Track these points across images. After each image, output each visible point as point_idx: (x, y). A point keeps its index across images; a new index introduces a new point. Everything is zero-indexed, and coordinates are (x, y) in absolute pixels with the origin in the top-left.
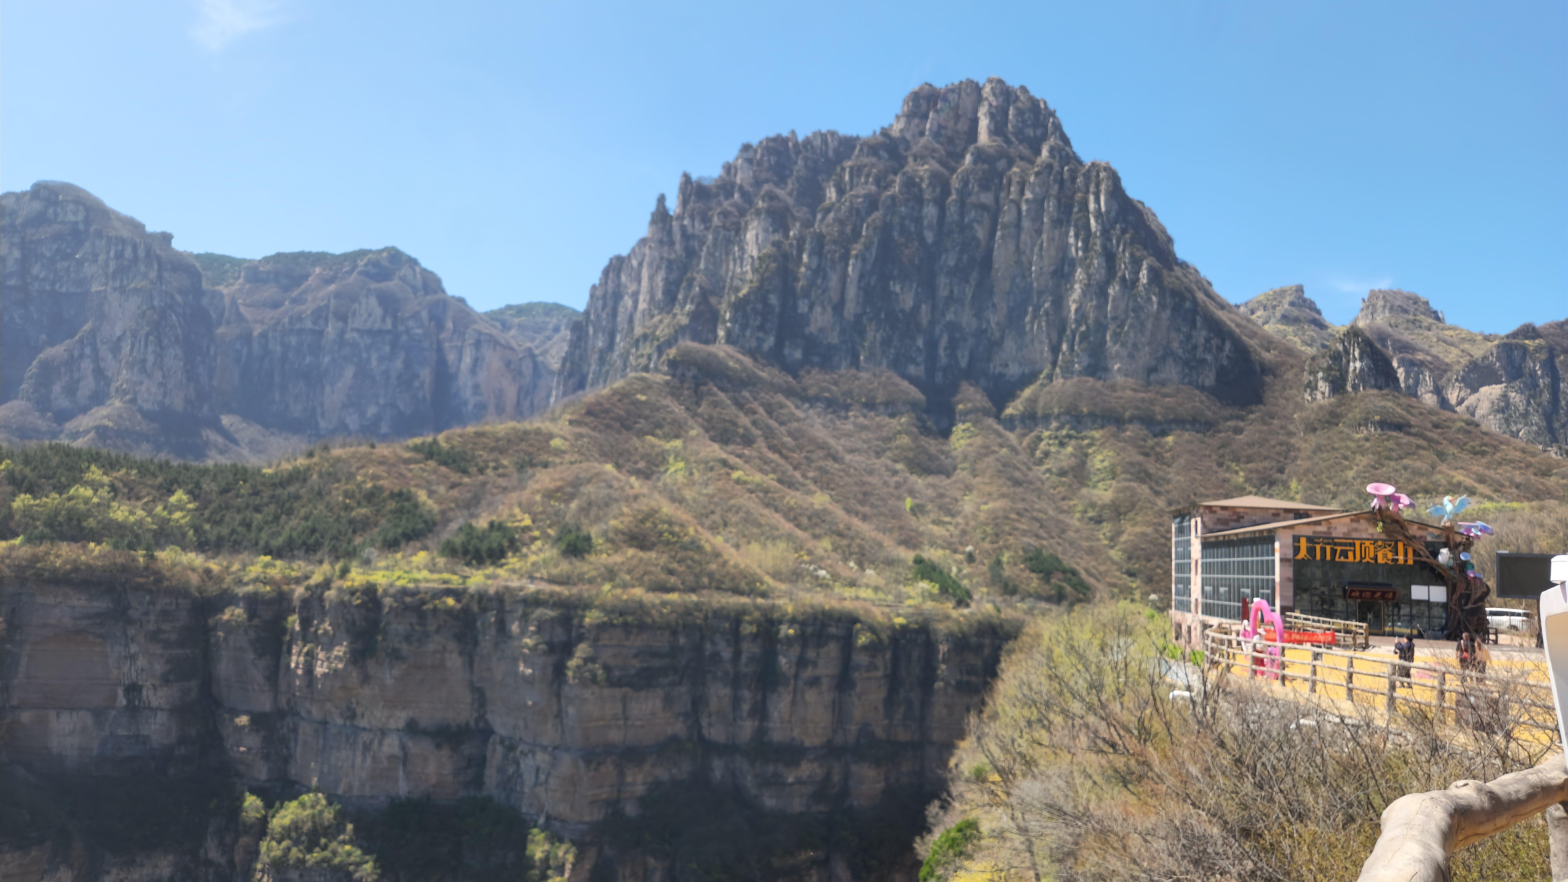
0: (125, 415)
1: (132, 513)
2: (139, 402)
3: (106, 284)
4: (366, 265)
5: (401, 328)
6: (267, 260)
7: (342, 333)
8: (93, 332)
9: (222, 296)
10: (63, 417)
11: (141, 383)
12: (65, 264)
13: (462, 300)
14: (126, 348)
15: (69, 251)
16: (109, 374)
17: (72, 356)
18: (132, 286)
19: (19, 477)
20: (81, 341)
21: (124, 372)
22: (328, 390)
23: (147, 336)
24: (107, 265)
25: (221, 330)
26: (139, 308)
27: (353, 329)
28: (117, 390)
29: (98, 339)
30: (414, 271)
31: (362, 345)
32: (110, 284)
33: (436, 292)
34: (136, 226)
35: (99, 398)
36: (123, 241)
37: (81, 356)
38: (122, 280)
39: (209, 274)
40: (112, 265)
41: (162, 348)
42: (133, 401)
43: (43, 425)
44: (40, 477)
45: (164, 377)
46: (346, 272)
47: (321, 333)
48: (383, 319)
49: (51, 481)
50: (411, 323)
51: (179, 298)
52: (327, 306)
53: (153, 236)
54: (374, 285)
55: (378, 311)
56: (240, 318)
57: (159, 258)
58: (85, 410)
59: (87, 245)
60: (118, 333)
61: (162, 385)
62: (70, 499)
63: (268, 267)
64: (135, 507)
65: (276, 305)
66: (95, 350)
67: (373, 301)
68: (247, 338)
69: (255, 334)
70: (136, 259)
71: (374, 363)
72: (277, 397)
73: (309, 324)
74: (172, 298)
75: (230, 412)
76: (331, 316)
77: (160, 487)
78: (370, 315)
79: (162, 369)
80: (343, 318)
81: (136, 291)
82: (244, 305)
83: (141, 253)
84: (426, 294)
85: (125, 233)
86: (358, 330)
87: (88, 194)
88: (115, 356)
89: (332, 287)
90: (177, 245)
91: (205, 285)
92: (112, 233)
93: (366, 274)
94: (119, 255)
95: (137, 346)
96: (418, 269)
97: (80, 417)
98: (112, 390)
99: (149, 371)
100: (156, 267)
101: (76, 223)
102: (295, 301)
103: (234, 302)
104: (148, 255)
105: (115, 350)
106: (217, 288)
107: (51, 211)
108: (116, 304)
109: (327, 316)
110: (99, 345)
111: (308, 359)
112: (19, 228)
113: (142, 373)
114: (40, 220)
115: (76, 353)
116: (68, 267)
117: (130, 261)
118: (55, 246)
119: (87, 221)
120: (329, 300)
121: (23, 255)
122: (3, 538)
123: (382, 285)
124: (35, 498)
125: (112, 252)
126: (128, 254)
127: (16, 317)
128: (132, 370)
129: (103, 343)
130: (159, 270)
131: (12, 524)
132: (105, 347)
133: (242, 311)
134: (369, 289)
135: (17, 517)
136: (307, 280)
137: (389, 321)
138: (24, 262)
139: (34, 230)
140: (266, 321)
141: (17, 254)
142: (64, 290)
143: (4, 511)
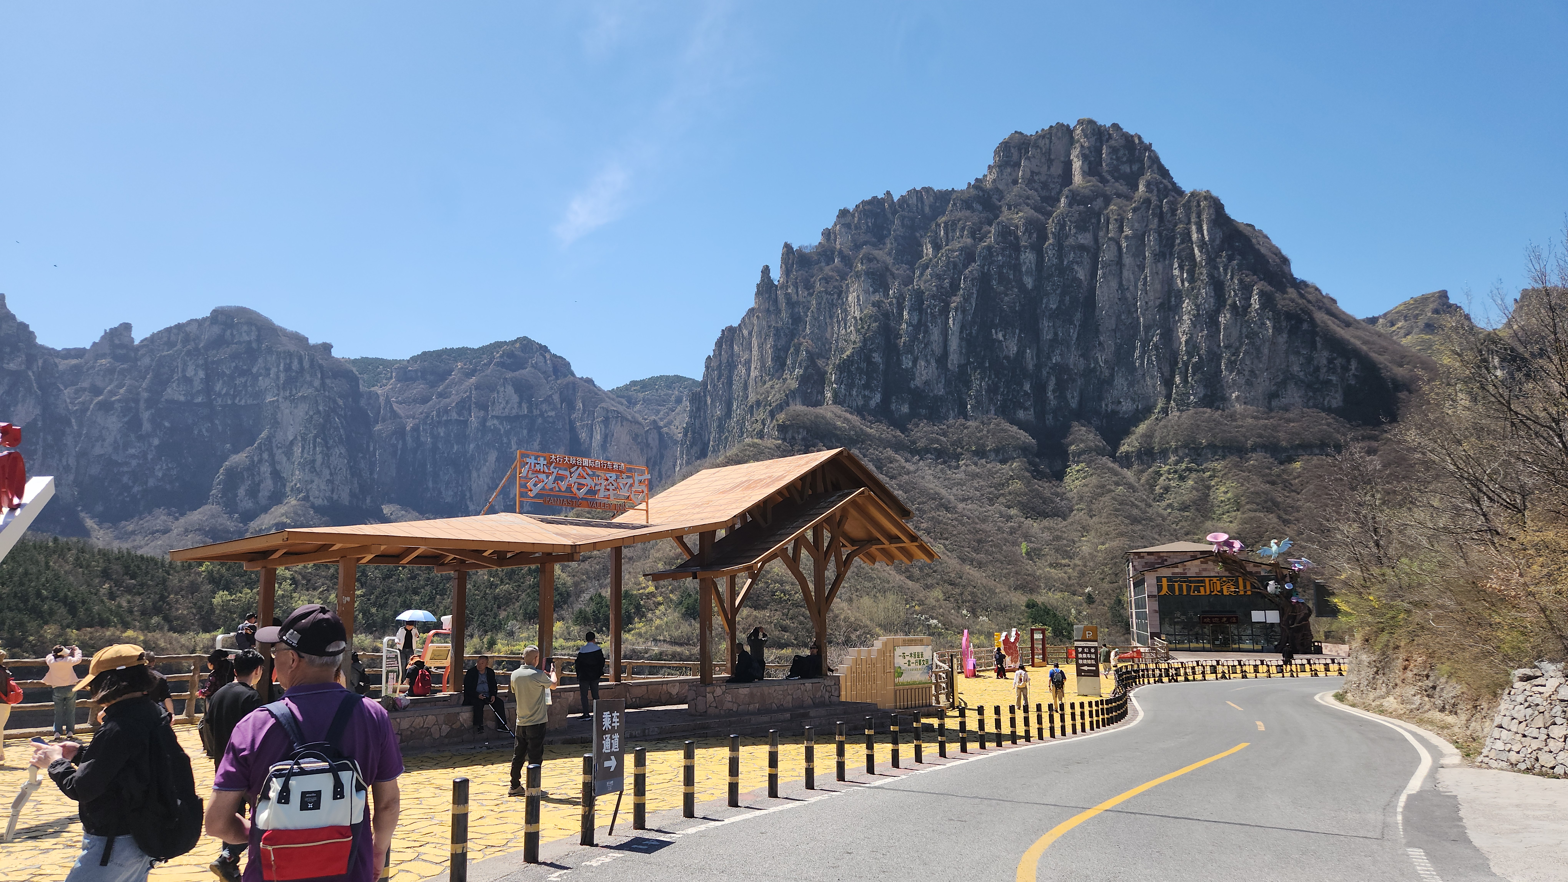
0: (300, 512)
2: (311, 498)
3: (278, 395)
4: (501, 357)
5: (536, 412)
6: (414, 359)
7: (484, 421)
8: (269, 438)
9: (377, 396)
10: (248, 517)
11: (312, 482)
12: (243, 379)
13: (590, 381)
14: (297, 450)
15: (245, 368)
16: (285, 475)
17: (253, 462)
18: (300, 394)
19: (217, 576)
20: (260, 447)
21: (297, 473)
22: (474, 474)
23: (315, 437)
24: (278, 378)
25: (378, 427)
26: (307, 413)
27: (493, 417)
28: (292, 490)
29: (274, 445)
30: (545, 357)
31: (502, 430)
32: (282, 394)
33: (565, 376)
34: (301, 340)
35: (277, 498)
36: (290, 355)
37: (260, 461)
38: (291, 390)
39: (365, 376)
40: (282, 376)
41: (328, 448)
42: (306, 498)
43: (231, 525)
44: (234, 575)
45: (331, 474)
46: (485, 364)
47: (465, 423)
48: (520, 405)
50: (544, 407)
51: (341, 402)
52: (469, 397)
53: (315, 347)
54: (509, 375)
55: (515, 398)
56: (395, 415)
57: (321, 367)
58: (266, 509)
59: (260, 360)
60: (291, 438)
61: (329, 481)
63: (416, 366)
65: (425, 400)
66: (272, 455)
67: (510, 390)
68: (401, 432)
69: (408, 428)
70: (302, 369)
71: (514, 447)
72: (430, 485)
73: (454, 416)
74: (335, 402)
75: (390, 501)
76: (473, 406)
78: (507, 403)
79: (329, 467)
80: (484, 407)
81: (304, 398)
82: (397, 402)
83: (306, 364)
84: (557, 378)
85: (292, 348)
86: (497, 417)
87: (259, 315)
88: (288, 459)
89: (473, 379)
90: (336, 353)
91: (362, 388)
92: (281, 348)
93: (502, 364)
94: (288, 368)
95: (307, 447)
96: (548, 356)
97: (263, 516)
98: (288, 489)
99: (318, 470)
100: (319, 376)
101: (250, 342)
102: (441, 395)
103: (388, 401)
104: (312, 365)
105: (289, 454)
106: (372, 389)
107: (228, 332)
108: (287, 411)
109: (470, 406)
110: (275, 449)
111: (456, 447)
112: (202, 351)
113: (312, 472)
114: (219, 342)
115: (256, 459)
116: (246, 382)
117: (297, 372)
118: (234, 364)
119: (259, 340)
120: (471, 392)
121: (207, 375)
122: (206, 631)
123: (517, 373)
124: (231, 594)
125: (282, 365)
126: (295, 365)
127: (204, 430)
128: (304, 470)
129: (278, 448)
130: (322, 378)
131: (213, 618)
132: (280, 451)
133: (395, 408)
134: (505, 379)
135: (217, 612)
136: (451, 375)
137: (525, 406)
138: (208, 381)
139: (214, 352)
140: (417, 416)
141: (202, 374)
142: (243, 403)
143: (207, 607)
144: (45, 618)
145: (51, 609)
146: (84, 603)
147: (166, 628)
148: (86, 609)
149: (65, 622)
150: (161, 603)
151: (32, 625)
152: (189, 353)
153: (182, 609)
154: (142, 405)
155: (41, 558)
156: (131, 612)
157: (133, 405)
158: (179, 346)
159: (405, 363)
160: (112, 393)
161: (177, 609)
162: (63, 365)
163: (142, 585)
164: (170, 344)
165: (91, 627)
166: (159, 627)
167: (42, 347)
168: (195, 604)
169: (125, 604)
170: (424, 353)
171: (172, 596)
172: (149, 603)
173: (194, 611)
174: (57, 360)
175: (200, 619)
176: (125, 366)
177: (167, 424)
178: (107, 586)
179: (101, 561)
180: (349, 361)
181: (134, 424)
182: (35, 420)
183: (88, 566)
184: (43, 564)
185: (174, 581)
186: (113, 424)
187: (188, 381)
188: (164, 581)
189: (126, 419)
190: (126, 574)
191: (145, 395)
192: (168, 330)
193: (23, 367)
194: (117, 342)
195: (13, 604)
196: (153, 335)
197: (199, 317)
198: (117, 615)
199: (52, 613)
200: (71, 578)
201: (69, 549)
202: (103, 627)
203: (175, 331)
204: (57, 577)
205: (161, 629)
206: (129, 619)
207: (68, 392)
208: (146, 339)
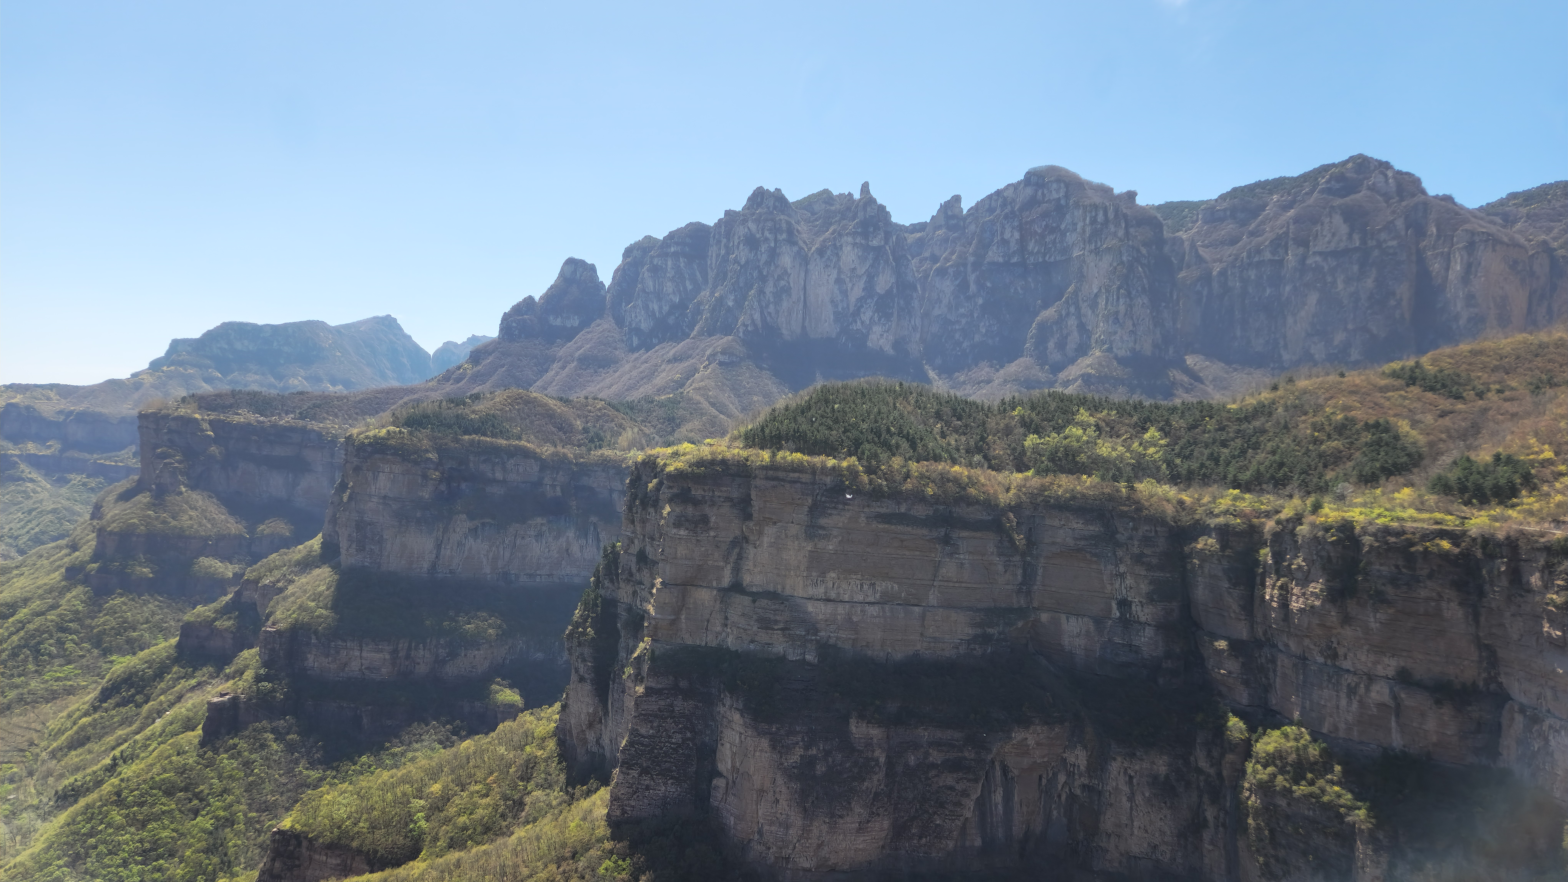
0: (1104, 363)
1: (1114, 449)
2: (1115, 350)
3: (1084, 249)
4: (1328, 182)
5: (1371, 243)
6: (1223, 197)
7: (1304, 258)
8: (1076, 293)
9: (1182, 241)
10: (1057, 368)
11: (1116, 333)
12: (1052, 237)
13: (1448, 199)
14: (1102, 302)
15: (1054, 225)
16: (1090, 328)
17: (1061, 315)
18: (1105, 246)
19: (1028, 420)
20: (1067, 302)
21: (1102, 324)
22: (1290, 320)
23: (1119, 288)
24: (1084, 231)
25: (1182, 275)
26: (1111, 265)
27: (1315, 253)
28: (1096, 342)
29: (1080, 299)
30: (1386, 176)
31: (1326, 268)
32: (1087, 248)
33: (1413, 195)
34: (1105, 191)
35: (1083, 350)
36: (1095, 207)
37: (1068, 314)
38: (1096, 242)
39: (1170, 222)
40: (1088, 230)
41: (1131, 299)
42: (1110, 350)
43: (1042, 376)
44: (1043, 420)
45: (1134, 325)
46: (1306, 194)
47: (1281, 263)
48: (1350, 236)
49: (1051, 423)
50: (1383, 236)
51: (1144, 251)
52: (1286, 233)
53: (1120, 196)
54: (1338, 202)
55: (1344, 229)
56: (1200, 259)
57: (1125, 216)
58: (1073, 361)
59: (1068, 216)
60: (1095, 291)
61: (1132, 332)
62: (1066, 438)
63: (1225, 205)
64: (1116, 444)
65: (1234, 241)
66: (1078, 308)
67: (1338, 219)
68: (1207, 278)
69: (1215, 273)
70: (1107, 221)
71: (1340, 286)
72: (1238, 333)
73: (1268, 255)
74: (1138, 251)
75: (1194, 352)
76: (1290, 243)
77: (1135, 426)
78: (1334, 235)
79: (1132, 318)
80: (1304, 243)
81: (1108, 249)
82: (1202, 246)
83: (1111, 215)
84: (1402, 199)
85: (1097, 199)
86: (1320, 253)
87: (1067, 171)
88: (1093, 312)
89: (1291, 213)
90: (1141, 201)
91: (1166, 234)
92: (1087, 202)
93: (1329, 191)
94: (1094, 221)
95: (1111, 299)
96: (1390, 174)
97: (1070, 367)
98: (1093, 341)
99: (1121, 321)
100: (1123, 226)
101: (1059, 199)
102: (1252, 234)
103: (1193, 246)
104: (1116, 215)
105: (1094, 306)
106: (1177, 234)
107: (1040, 193)
108: (1092, 264)
109: (1287, 243)
110: (1081, 302)
111: (1268, 291)
112: (1017, 213)
113: (1115, 324)
114: (1032, 202)
115: (1064, 313)
116: (1055, 239)
117: (1102, 224)
118: (1044, 223)
119: (1067, 196)
120: (1288, 227)
121: (1022, 236)
122: (1019, 470)
123: (1347, 199)
124: (1040, 438)
125: (1088, 219)
126: (1100, 217)
127: (1019, 288)
128: (1108, 322)
129: (1084, 301)
130: (1126, 228)
131: (1025, 459)
132: (1086, 304)
133: (1201, 252)
134: (1332, 207)
135: (1028, 454)
136: (1264, 210)
137: (1356, 237)
138: (1022, 242)
139: (1028, 213)
140: (1224, 259)
141: (1017, 235)
142: (1052, 260)
143: (1019, 449)
144: (893, 450)
145: (897, 443)
146: (921, 439)
147: (986, 466)
148: (923, 445)
149: (907, 456)
150: (981, 443)
151: (884, 456)
152: (1006, 217)
153: (999, 450)
154: (969, 268)
155: (890, 400)
156: (958, 450)
157: (962, 269)
158: (998, 211)
159: (1213, 202)
160: (947, 260)
161: (995, 450)
162: (911, 238)
163: (966, 426)
164: (991, 210)
165: (927, 460)
166: (979, 465)
167: (896, 225)
168: (1009, 446)
169: (953, 442)
170: (1235, 190)
171: (990, 437)
172: (972, 443)
173: (1009, 452)
174: (906, 235)
175: (1015, 459)
176: (956, 235)
177: (989, 284)
178: (939, 425)
179: (935, 404)
180: (1153, 207)
181: (963, 286)
182: (892, 287)
183: (925, 408)
184: (891, 405)
185: (992, 423)
186: (947, 286)
187: (1005, 242)
188: (984, 423)
189: (957, 282)
190: (954, 416)
191: (971, 259)
192: (990, 197)
193: (883, 243)
194: (950, 213)
195: (870, 438)
196: (978, 203)
197: (1014, 181)
198: (947, 451)
199: (898, 446)
200: (912, 418)
201: (911, 393)
202: (936, 461)
203: (995, 197)
204: (902, 416)
205: (982, 466)
206: (956, 456)
207: (914, 262)
208: (972, 208)
